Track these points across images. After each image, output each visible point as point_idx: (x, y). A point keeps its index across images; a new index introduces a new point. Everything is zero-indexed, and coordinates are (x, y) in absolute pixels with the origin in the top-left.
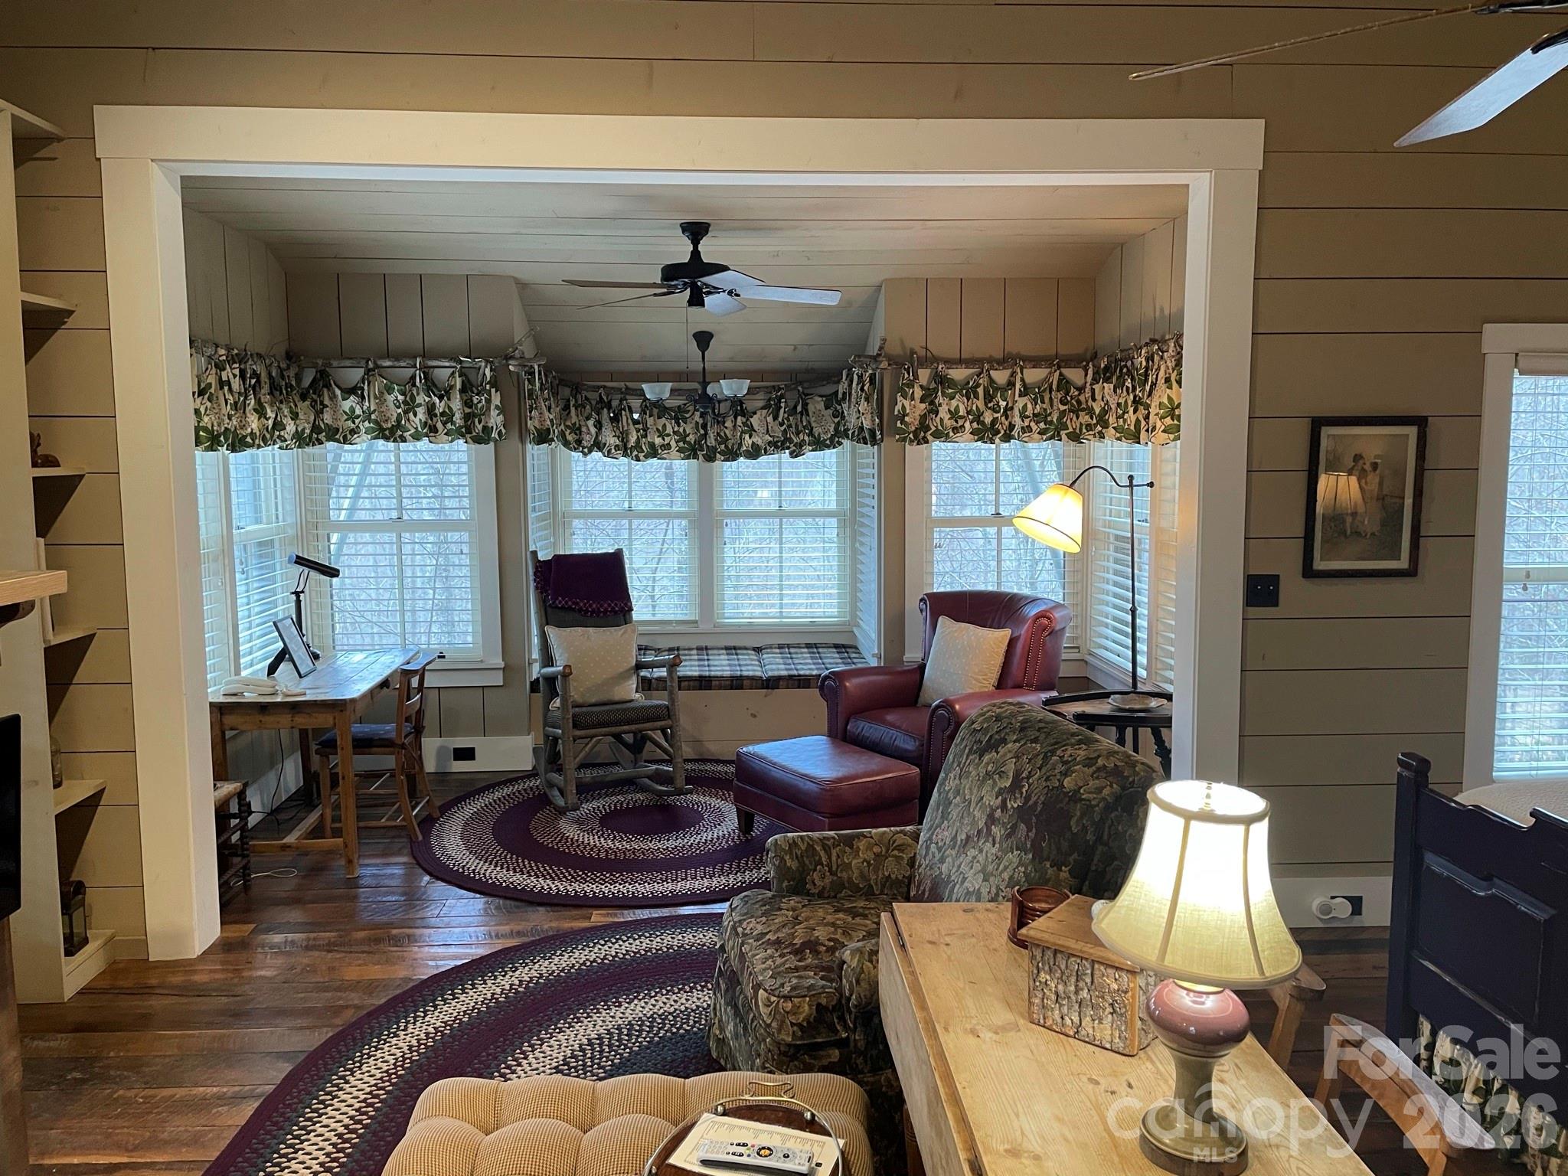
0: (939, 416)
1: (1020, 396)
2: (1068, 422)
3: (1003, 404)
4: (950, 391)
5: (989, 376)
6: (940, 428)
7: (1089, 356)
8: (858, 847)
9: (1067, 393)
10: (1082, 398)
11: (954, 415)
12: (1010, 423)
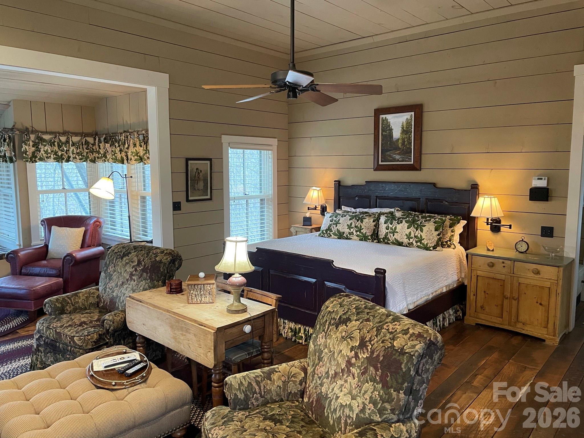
0: (41, 153)
1: (71, 146)
2: (89, 156)
3: (65, 149)
4: (45, 143)
5: (59, 138)
6: (42, 157)
7: (94, 133)
8: (80, 296)
9: (88, 146)
10: (94, 148)
11: (46, 152)
12: (68, 156)
